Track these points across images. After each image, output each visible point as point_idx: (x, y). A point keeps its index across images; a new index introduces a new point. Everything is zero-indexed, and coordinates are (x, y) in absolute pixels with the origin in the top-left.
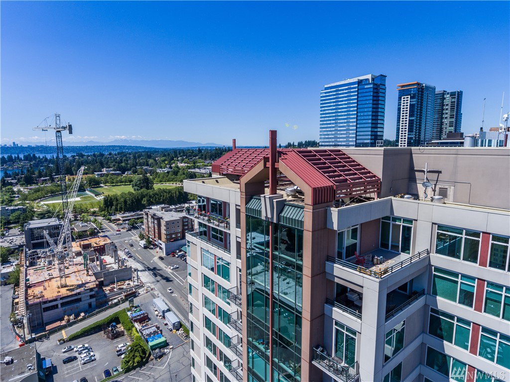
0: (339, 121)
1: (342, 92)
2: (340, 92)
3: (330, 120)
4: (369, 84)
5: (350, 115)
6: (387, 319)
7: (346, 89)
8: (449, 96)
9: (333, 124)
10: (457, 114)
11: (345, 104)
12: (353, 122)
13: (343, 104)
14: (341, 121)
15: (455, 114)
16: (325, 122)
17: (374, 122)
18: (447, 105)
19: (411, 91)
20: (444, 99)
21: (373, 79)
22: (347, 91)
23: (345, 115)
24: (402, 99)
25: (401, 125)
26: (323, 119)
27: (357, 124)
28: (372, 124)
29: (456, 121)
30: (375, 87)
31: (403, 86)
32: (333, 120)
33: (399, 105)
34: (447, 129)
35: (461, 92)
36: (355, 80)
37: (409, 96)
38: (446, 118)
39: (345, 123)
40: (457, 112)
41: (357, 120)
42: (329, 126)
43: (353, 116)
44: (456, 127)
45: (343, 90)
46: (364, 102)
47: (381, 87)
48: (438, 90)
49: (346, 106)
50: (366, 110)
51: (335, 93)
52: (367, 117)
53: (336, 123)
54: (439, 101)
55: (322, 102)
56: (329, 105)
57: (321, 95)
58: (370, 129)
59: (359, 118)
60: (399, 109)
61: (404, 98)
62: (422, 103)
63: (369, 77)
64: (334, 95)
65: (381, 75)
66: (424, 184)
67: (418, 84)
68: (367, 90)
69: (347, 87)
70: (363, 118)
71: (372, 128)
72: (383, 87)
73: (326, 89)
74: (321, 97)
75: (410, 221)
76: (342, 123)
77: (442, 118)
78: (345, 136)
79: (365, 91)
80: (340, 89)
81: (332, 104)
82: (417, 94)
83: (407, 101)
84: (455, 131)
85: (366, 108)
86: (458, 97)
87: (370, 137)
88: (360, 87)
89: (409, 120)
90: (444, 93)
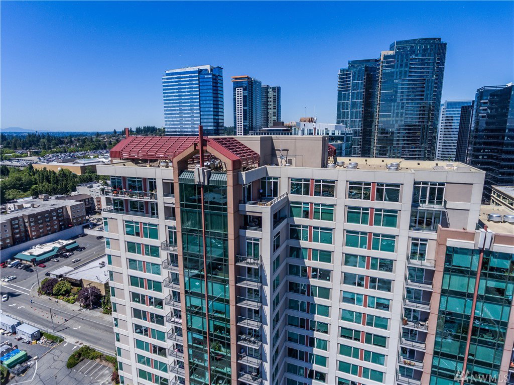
0: (183, 108)
1: (184, 79)
2: (182, 79)
3: (174, 107)
4: (208, 74)
5: (193, 102)
6: (274, 228)
7: (187, 77)
8: (271, 90)
9: (177, 110)
10: (278, 106)
11: (188, 92)
12: (196, 110)
13: (186, 91)
14: (185, 108)
15: (276, 105)
16: (169, 109)
17: (215, 110)
18: (270, 98)
19: (243, 84)
20: (268, 92)
21: (211, 70)
22: (188, 79)
23: (188, 103)
24: (237, 91)
25: (237, 113)
26: (167, 105)
27: (200, 111)
28: (214, 112)
29: (278, 111)
30: (214, 77)
31: (236, 79)
32: (177, 107)
33: (234, 96)
34: (272, 118)
35: (280, 87)
36: (195, 69)
37: (242, 88)
38: (270, 109)
39: (189, 110)
40: (278, 104)
41: (200, 108)
42: (173, 112)
43: (197, 104)
44: (278, 117)
45: (185, 77)
46: (205, 91)
47: (219, 78)
48: (263, 84)
49: (189, 94)
50: (207, 98)
51: (177, 80)
52: (209, 106)
53: (180, 110)
54: (264, 94)
55: (164, 88)
56: (172, 91)
57: (163, 81)
58: (212, 117)
59: (202, 106)
60: (235, 99)
61: (238, 90)
62: (252, 94)
63: (208, 67)
64: (176, 82)
65: (218, 67)
66: (281, 157)
67: (248, 78)
68: (208, 80)
69: (188, 75)
70: (205, 106)
71: (214, 115)
72: (221, 78)
73: (168, 74)
74: (164, 83)
75: (277, 178)
76: (186, 110)
77: (268, 109)
78: (190, 123)
79: (205, 80)
80: (181, 76)
81: (175, 91)
82: (248, 87)
83: (240, 92)
84: (278, 120)
85: (208, 96)
86: (278, 91)
87: (213, 124)
88: (201, 76)
89: (243, 109)
90: (267, 88)
